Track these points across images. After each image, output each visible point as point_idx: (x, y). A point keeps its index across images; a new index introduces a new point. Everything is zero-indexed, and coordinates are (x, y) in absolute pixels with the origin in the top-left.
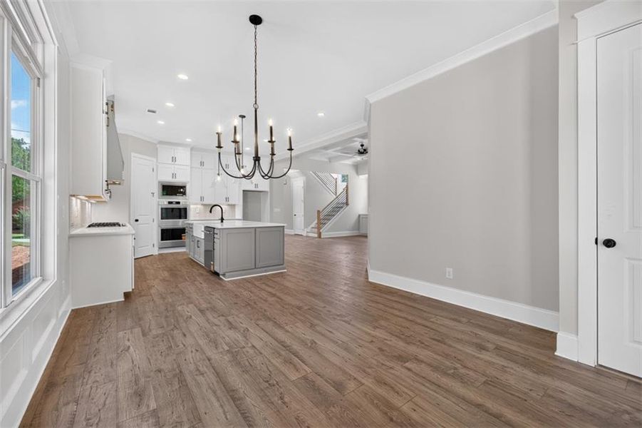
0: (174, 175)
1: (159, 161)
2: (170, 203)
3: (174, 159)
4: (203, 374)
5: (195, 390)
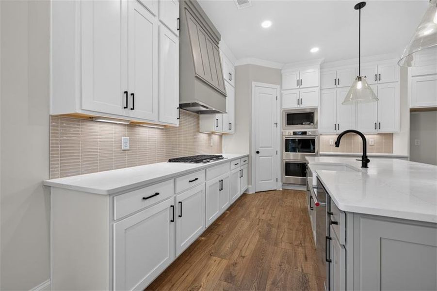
0: (300, 102)
1: (283, 89)
2: (295, 133)
3: (299, 83)
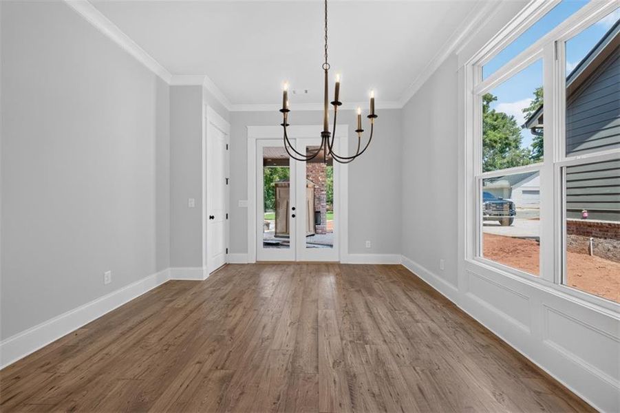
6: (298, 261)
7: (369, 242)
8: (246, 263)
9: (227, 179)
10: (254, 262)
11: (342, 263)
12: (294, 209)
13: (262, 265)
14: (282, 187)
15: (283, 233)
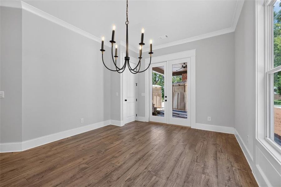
4: (178, 174)
5: (186, 170)
6: (168, 123)
7: (210, 117)
8: (144, 121)
9: (137, 84)
10: (148, 121)
11: (192, 128)
12: (166, 97)
13: (151, 123)
14: (175, 86)
15: (176, 109)
